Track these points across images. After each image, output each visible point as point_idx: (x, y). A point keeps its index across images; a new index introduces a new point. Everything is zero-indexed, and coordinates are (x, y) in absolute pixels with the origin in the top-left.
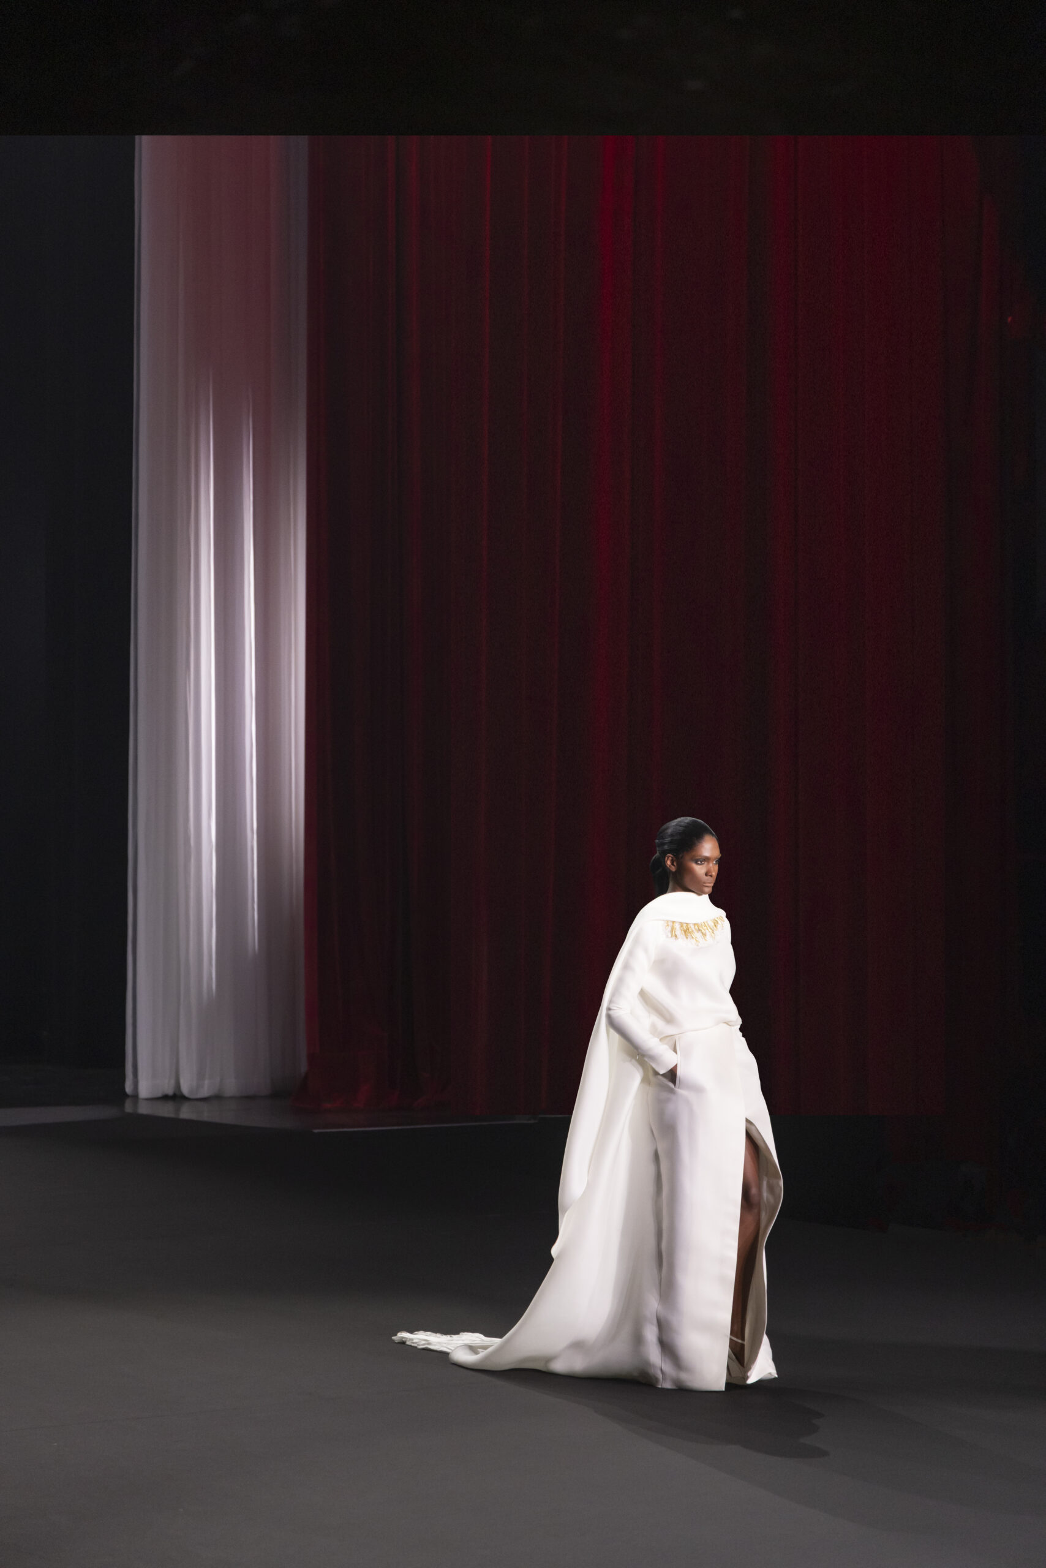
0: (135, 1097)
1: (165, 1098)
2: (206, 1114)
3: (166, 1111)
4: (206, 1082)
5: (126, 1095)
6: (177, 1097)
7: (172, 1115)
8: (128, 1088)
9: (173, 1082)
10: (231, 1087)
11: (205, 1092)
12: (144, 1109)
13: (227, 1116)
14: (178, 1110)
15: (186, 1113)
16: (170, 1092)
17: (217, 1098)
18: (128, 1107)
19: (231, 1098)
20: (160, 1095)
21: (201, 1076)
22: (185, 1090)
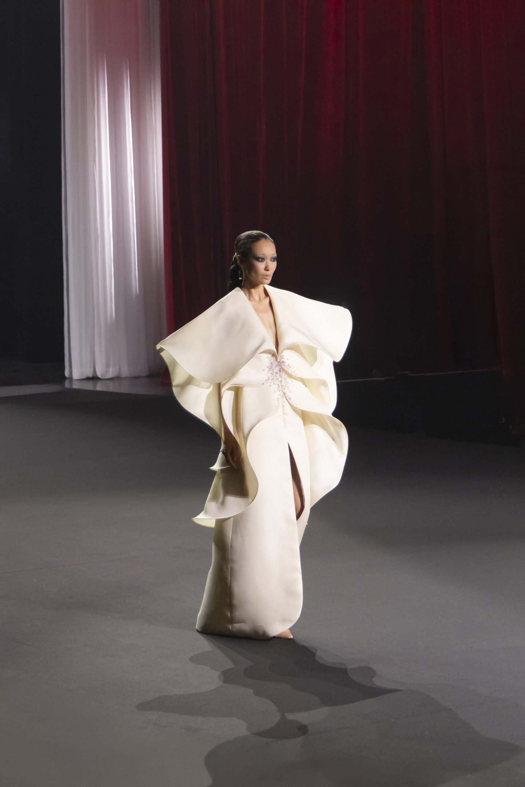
0: (71, 379)
1: (88, 379)
2: (111, 388)
3: (88, 386)
4: (111, 369)
5: (65, 378)
6: (94, 378)
7: (92, 389)
8: (67, 374)
9: (92, 369)
10: (126, 372)
11: (110, 375)
12: (76, 386)
13: (124, 389)
14: (95, 386)
15: (100, 387)
16: (91, 375)
17: (117, 378)
18: (67, 385)
19: (126, 378)
20: (84, 377)
21: (108, 365)
22: (99, 374)
